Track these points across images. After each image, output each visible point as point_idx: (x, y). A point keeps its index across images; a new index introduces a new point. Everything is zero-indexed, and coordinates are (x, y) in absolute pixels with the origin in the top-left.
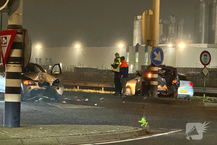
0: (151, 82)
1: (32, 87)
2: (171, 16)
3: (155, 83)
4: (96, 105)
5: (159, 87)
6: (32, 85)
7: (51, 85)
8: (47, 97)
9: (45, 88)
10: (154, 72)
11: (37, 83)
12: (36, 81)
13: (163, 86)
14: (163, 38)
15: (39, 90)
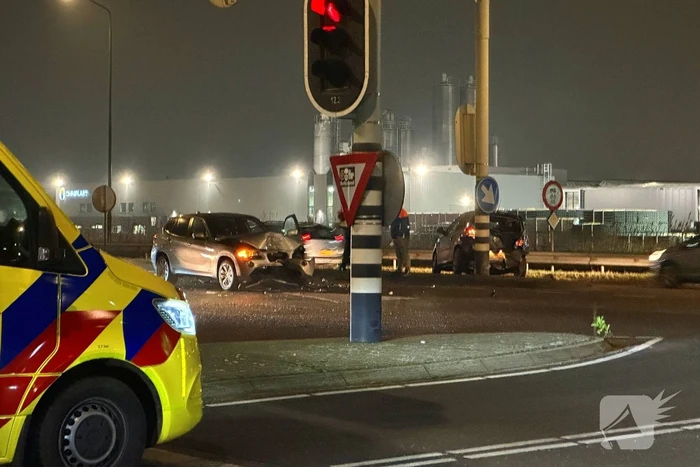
0: (476, 245)
1: (256, 264)
3: (484, 247)
5: (491, 253)
6: (255, 258)
7: (291, 257)
8: (284, 282)
9: (280, 264)
10: (480, 227)
11: (265, 255)
12: (264, 250)
13: (496, 252)
15: (269, 268)
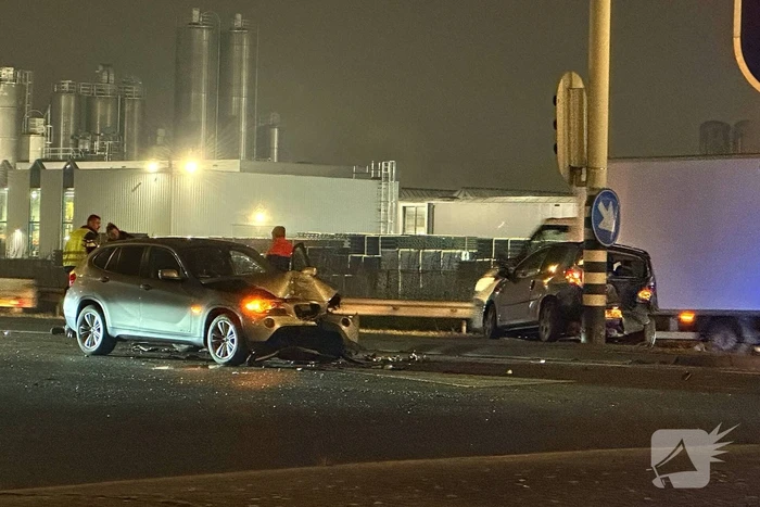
0: (585, 296)
1: (278, 322)
2: (101, 68)
3: (599, 300)
4: (510, 372)
7: (324, 311)
9: (314, 323)
11: (291, 308)
14: (81, 141)
